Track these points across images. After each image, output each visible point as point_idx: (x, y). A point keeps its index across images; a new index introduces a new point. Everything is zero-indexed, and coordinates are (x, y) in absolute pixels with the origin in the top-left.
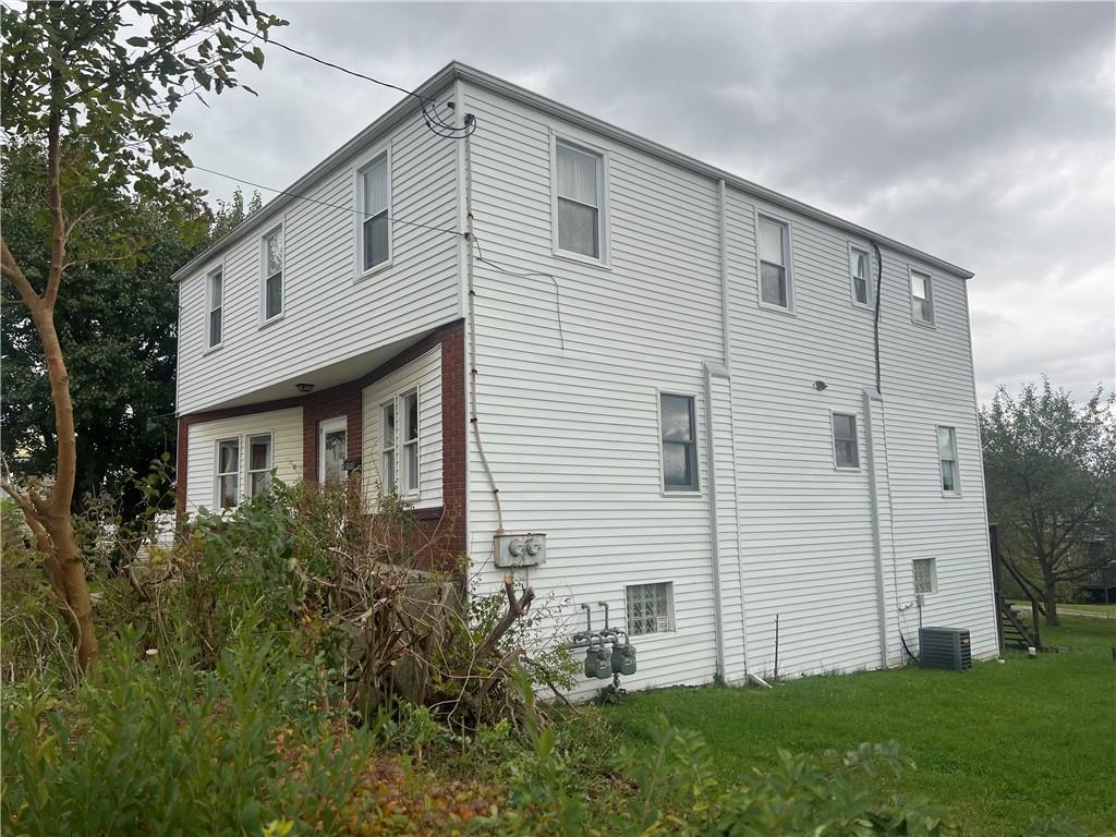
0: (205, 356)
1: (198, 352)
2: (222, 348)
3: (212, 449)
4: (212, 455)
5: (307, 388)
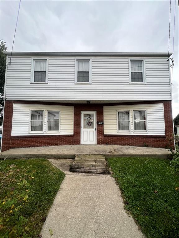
1: (27, 81)
2: (47, 84)
3: (29, 113)
4: (29, 115)
5: (89, 103)
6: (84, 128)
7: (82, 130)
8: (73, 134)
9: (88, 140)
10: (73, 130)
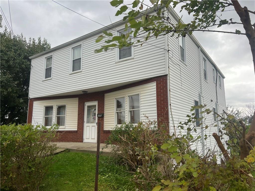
0: (43, 81)
1: (41, 79)
2: (52, 79)
3: (43, 109)
4: (43, 110)
5: (86, 92)
6: (87, 123)
7: (86, 125)
8: (76, 130)
9: (90, 138)
10: (77, 126)
